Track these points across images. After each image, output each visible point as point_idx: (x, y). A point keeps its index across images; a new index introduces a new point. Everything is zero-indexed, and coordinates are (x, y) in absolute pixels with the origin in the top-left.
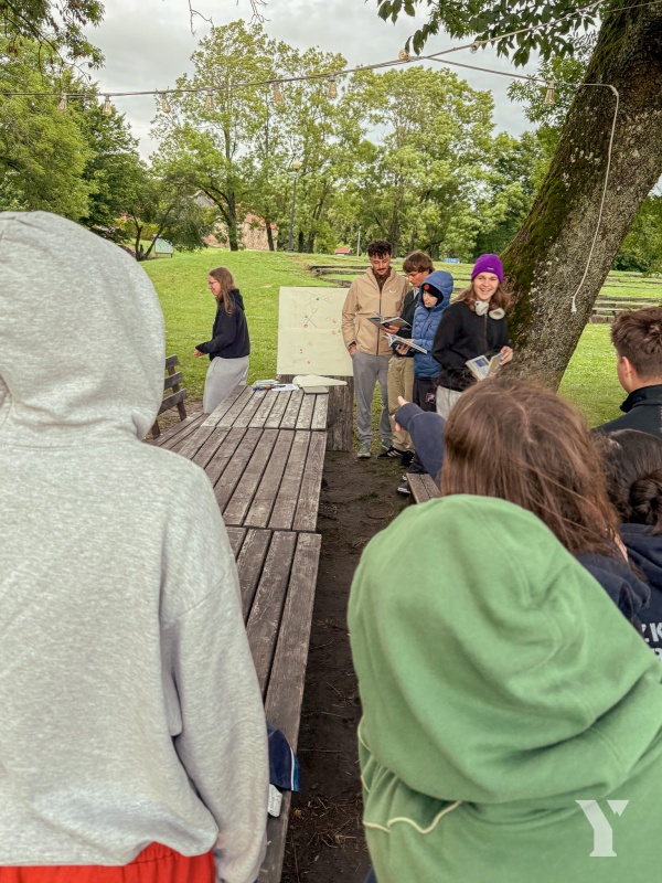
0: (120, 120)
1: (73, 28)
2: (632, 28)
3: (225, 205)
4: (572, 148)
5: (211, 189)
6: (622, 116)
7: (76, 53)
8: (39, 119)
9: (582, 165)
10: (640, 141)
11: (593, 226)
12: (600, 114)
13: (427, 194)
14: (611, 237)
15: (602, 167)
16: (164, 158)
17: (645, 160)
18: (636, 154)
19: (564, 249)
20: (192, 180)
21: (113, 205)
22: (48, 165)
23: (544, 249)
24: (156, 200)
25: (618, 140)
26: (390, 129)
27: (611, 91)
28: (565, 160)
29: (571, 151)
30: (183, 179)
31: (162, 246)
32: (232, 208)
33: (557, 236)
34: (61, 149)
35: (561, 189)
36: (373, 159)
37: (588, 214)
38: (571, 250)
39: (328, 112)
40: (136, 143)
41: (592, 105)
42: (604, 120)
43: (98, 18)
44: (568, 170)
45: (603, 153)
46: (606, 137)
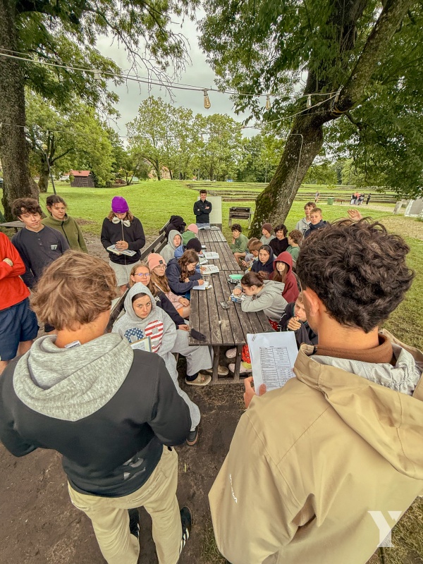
0: (117, 134)
3: (155, 164)
5: (150, 159)
6: (304, 144)
9: (291, 159)
10: (308, 151)
11: (294, 178)
12: (297, 143)
15: (298, 160)
16: (132, 147)
17: (309, 157)
18: (307, 156)
19: (286, 185)
20: (143, 156)
23: (280, 185)
24: (131, 163)
25: (303, 151)
26: (209, 136)
27: (301, 136)
28: (287, 157)
29: (288, 154)
30: (140, 156)
31: (135, 179)
32: (157, 165)
33: (284, 181)
35: (285, 166)
37: (293, 174)
38: (288, 185)
40: (123, 142)
41: (295, 140)
42: (299, 145)
43: (118, 100)
44: (287, 161)
45: (298, 155)
46: (299, 150)
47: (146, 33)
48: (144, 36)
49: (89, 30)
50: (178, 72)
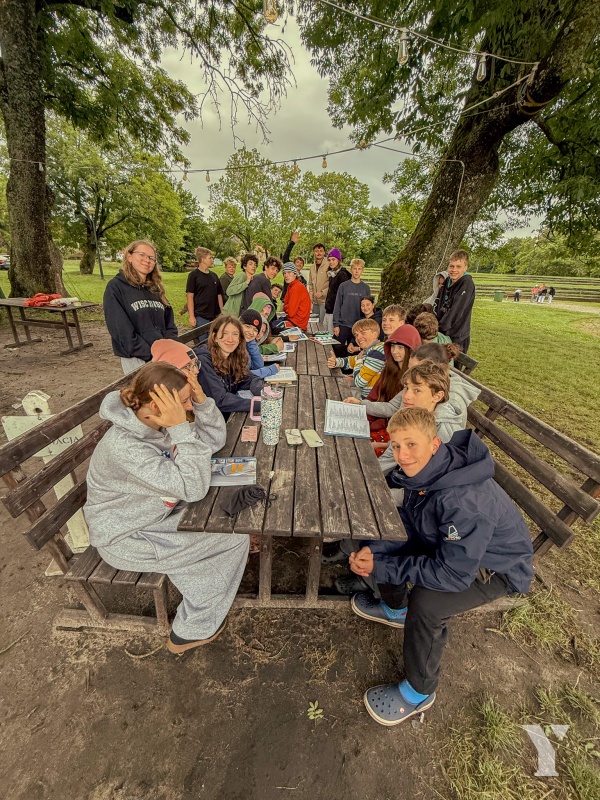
0: (195, 199)
1: (174, 146)
2: (477, 128)
3: (246, 242)
4: (438, 196)
5: (239, 234)
6: (465, 178)
7: (177, 160)
8: (159, 197)
9: (444, 204)
10: (473, 191)
11: (447, 235)
12: (454, 177)
13: (339, 235)
14: (455, 241)
15: (454, 205)
16: (215, 219)
17: (474, 201)
18: (470, 198)
19: (433, 247)
20: (230, 230)
21: (193, 241)
22: (164, 221)
23: (423, 247)
24: (213, 240)
25: (463, 191)
26: (321, 204)
27: (460, 164)
28: (435, 202)
29: (438, 197)
30: (225, 230)
31: (218, 262)
32: (249, 243)
33: (430, 241)
34: (171, 213)
35: (432, 217)
36: (313, 219)
37: (446, 229)
38: (437, 248)
39: (292, 195)
40: (203, 211)
41: (450, 172)
42: (456, 180)
43: (188, 141)
44: (436, 207)
45: (455, 198)
46: (457, 189)
47: (232, 44)
48: (228, 47)
49: (152, 40)
50: (276, 98)
